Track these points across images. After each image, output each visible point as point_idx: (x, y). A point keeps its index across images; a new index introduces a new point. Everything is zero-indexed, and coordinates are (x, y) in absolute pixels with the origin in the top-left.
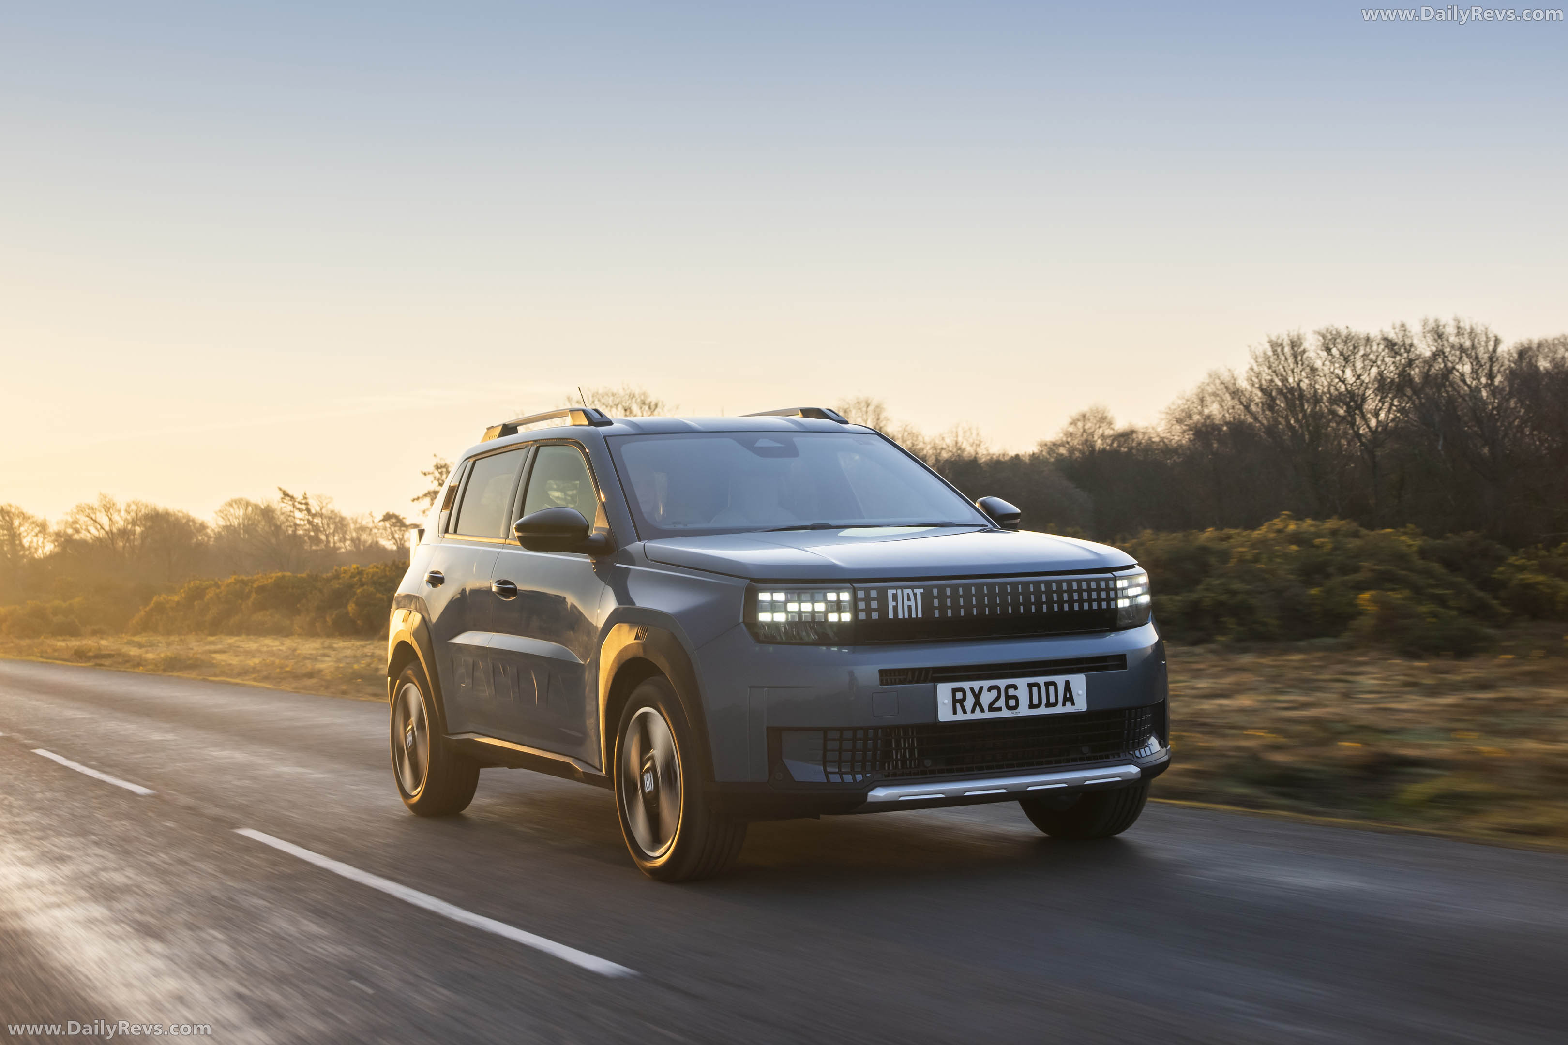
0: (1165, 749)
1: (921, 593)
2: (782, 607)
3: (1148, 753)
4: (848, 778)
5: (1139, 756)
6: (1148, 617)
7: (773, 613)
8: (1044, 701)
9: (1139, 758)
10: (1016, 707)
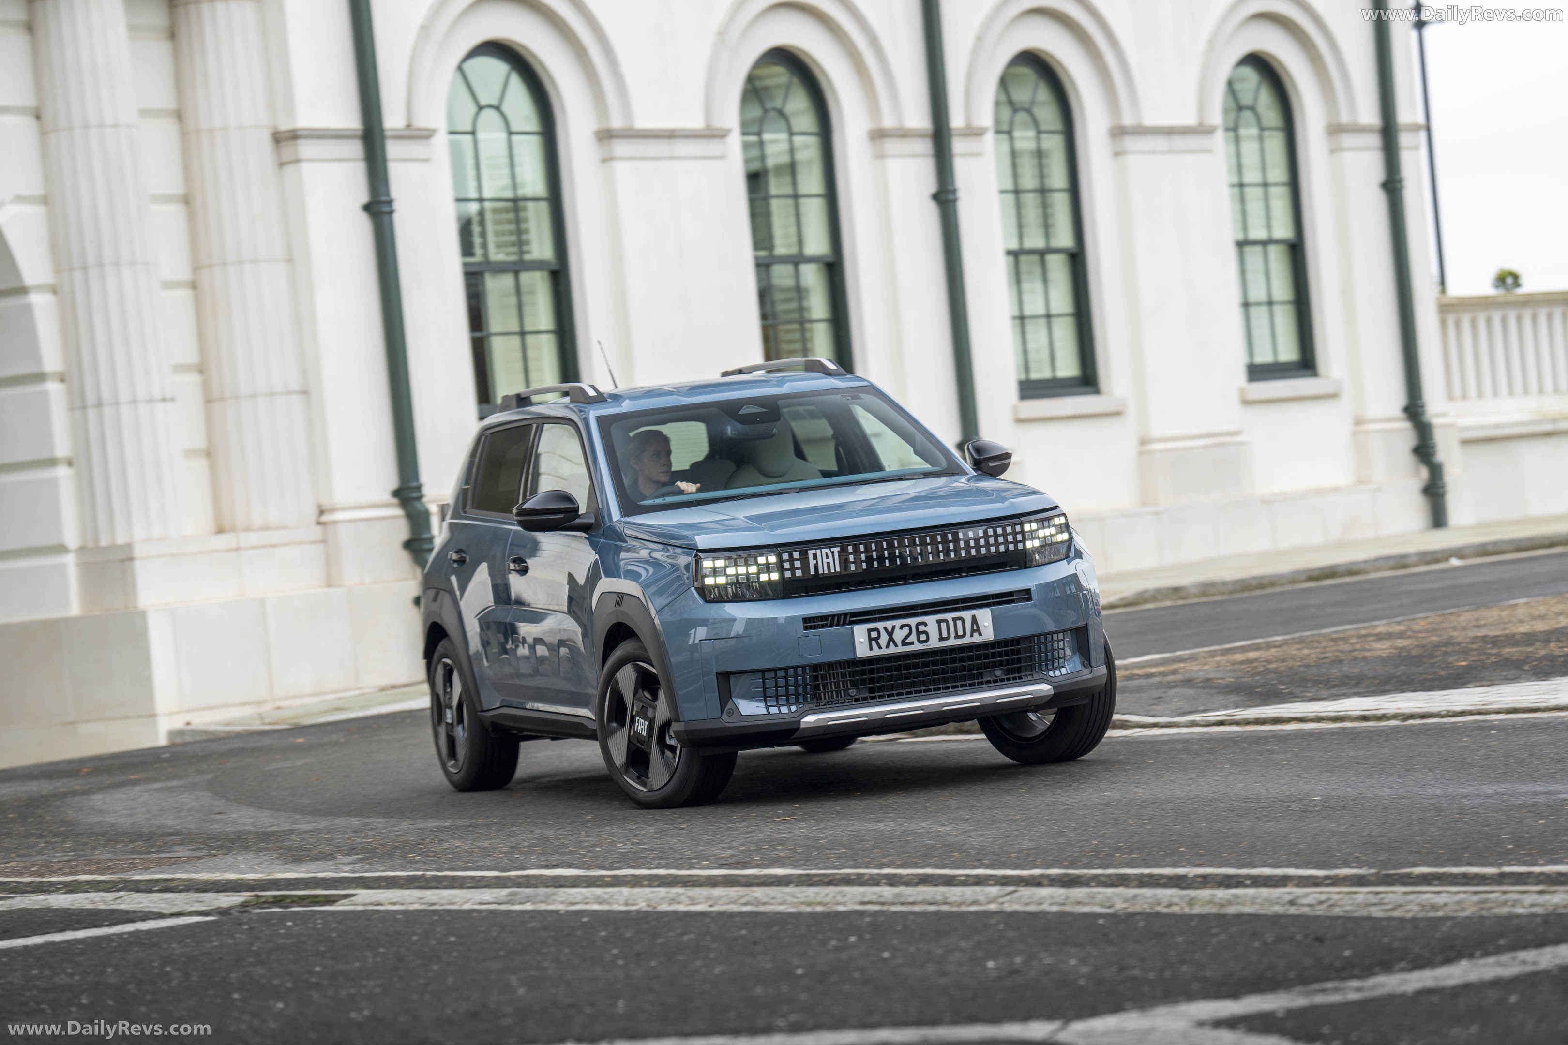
1: (838, 551)
2: (722, 572)
3: (1064, 672)
4: (785, 710)
7: (715, 577)
8: (953, 634)
9: (1053, 677)
10: (927, 640)
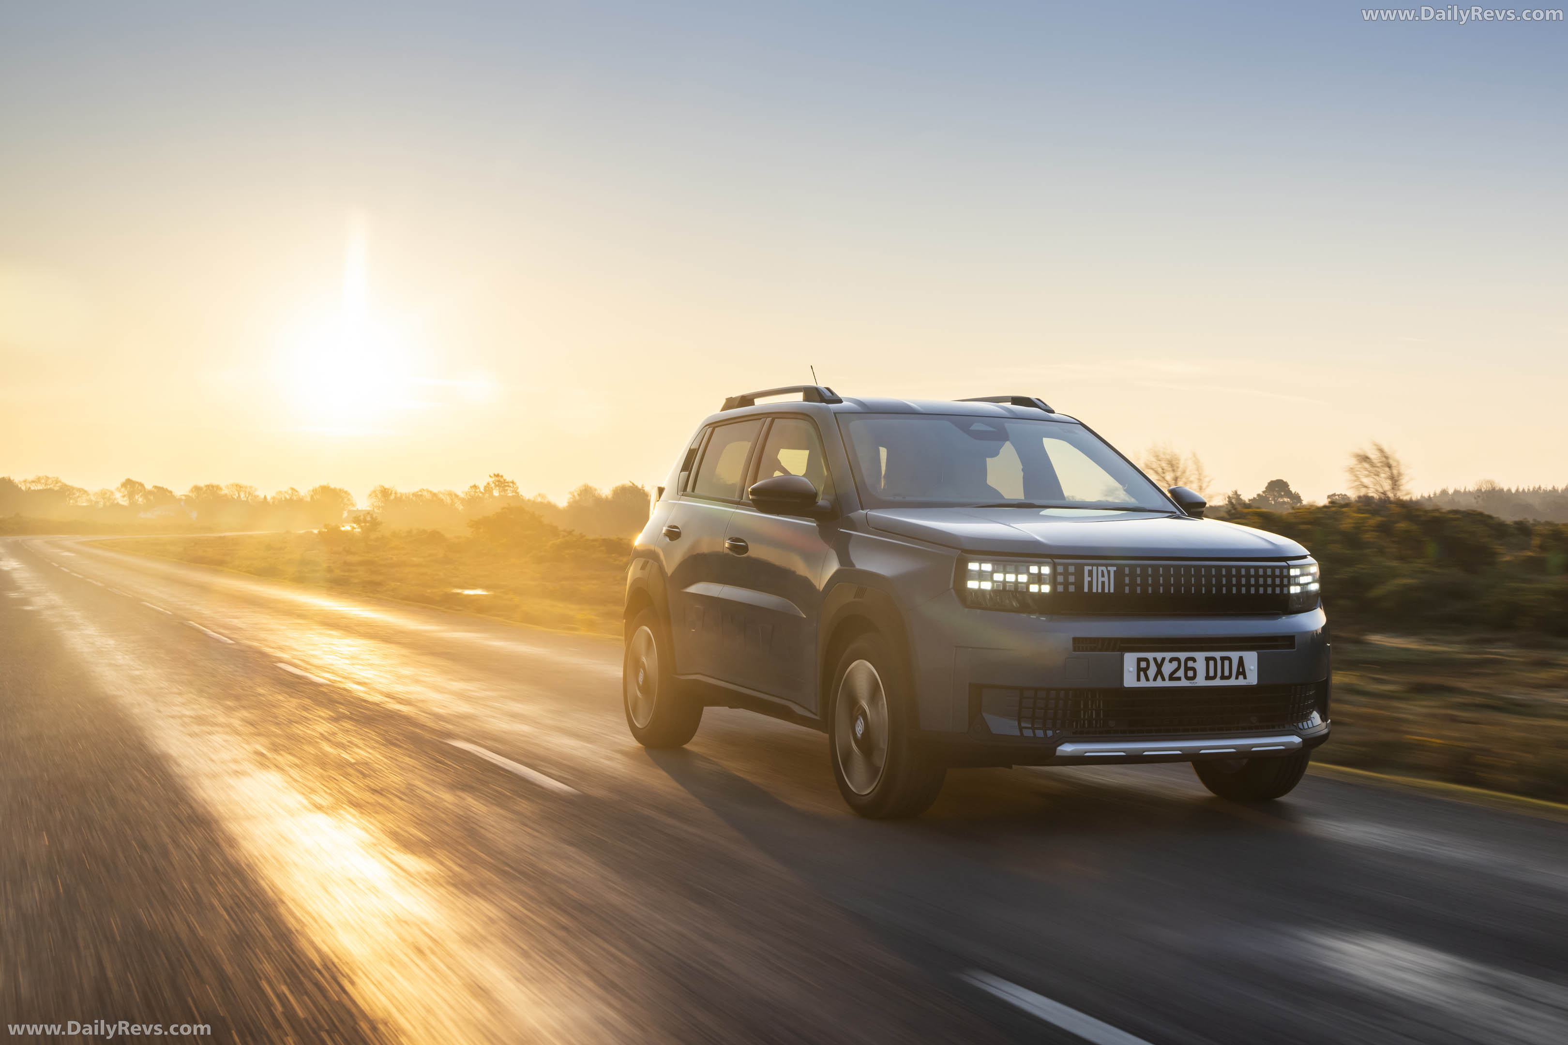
0: (1325, 723)
1: (1114, 571)
2: (988, 576)
3: (1310, 726)
4: (1040, 733)
5: (1302, 728)
6: (1317, 602)
7: (980, 582)
8: (1219, 674)
9: (1300, 729)
10: (1194, 678)
